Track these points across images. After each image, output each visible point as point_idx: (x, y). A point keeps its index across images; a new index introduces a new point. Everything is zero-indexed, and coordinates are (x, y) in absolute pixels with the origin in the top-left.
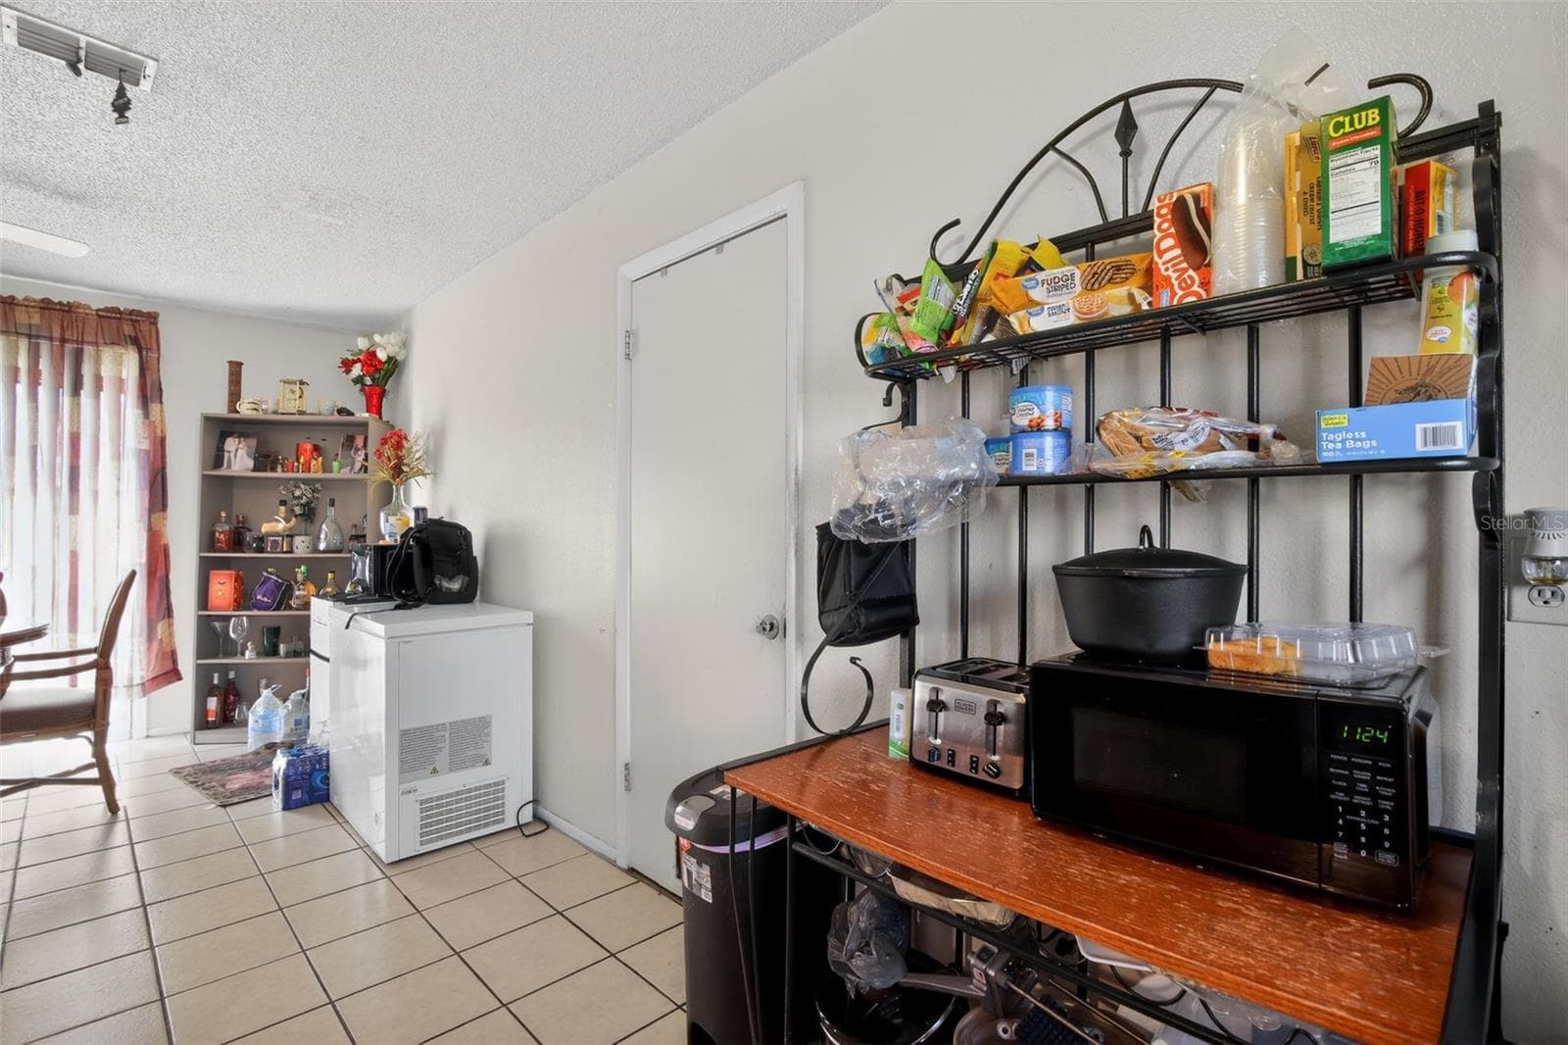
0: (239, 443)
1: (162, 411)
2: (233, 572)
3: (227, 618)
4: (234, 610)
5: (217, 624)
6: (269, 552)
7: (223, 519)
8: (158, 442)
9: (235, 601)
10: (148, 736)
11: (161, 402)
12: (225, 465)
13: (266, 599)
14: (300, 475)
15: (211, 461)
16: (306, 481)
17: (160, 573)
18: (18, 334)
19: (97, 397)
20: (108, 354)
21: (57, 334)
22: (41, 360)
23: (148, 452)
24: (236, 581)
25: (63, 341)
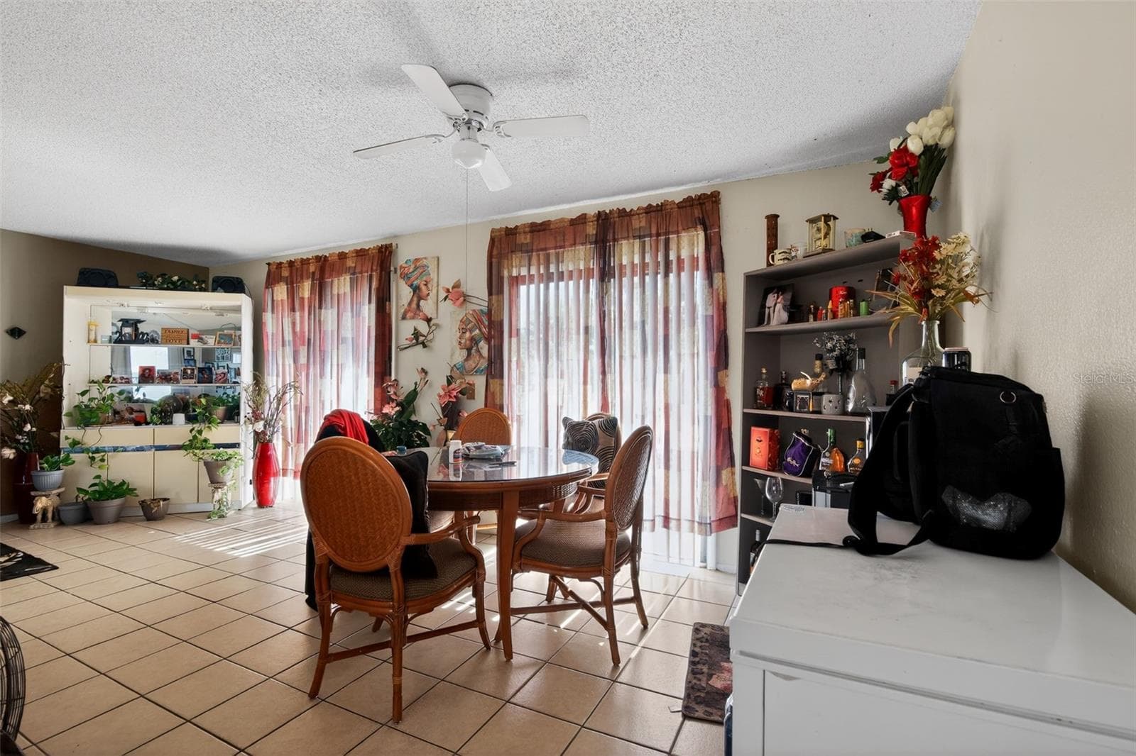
0: (778, 298)
1: (723, 279)
2: (767, 430)
3: (764, 477)
4: (769, 470)
5: (758, 481)
6: (797, 412)
7: (764, 376)
8: (721, 307)
9: (770, 460)
10: (717, 570)
11: (723, 271)
12: (765, 323)
13: (794, 462)
14: (829, 323)
15: (755, 318)
16: (838, 330)
17: (725, 426)
18: (634, 237)
19: (679, 275)
20: (685, 236)
21: (654, 231)
22: (646, 254)
23: (713, 316)
24: (771, 439)
25: (658, 235)
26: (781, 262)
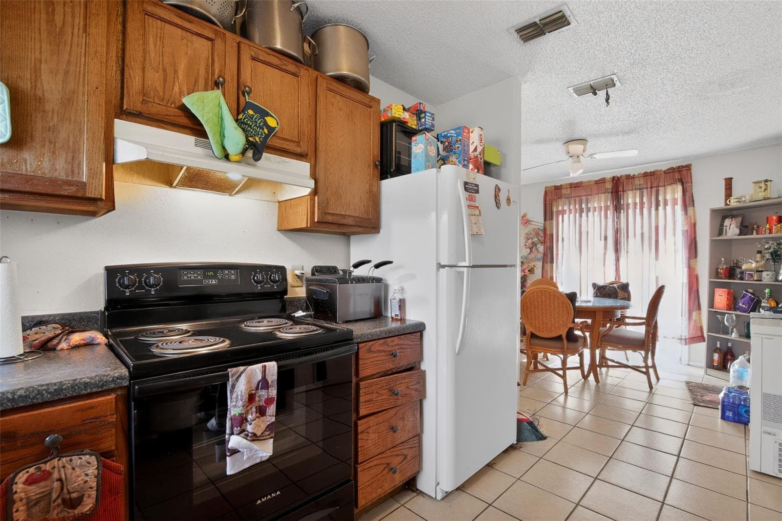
0: (732, 221)
1: (694, 210)
2: (726, 290)
3: (723, 314)
4: (727, 310)
5: (719, 316)
6: (747, 280)
7: (723, 262)
8: (692, 225)
9: (727, 305)
10: (688, 365)
11: (694, 206)
12: (724, 234)
13: (744, 306)
14: (768, 235)
15: (717, 232)
16: (773, 239)
17: (694, 288)
18: (636, 189)
19: (665, 209)
20: (669, 189)
21: (649, 186)
22: (644, 198)
23: (687, 230)
24: (728, 294)
25: (651, 188)
26: (735, 204)
